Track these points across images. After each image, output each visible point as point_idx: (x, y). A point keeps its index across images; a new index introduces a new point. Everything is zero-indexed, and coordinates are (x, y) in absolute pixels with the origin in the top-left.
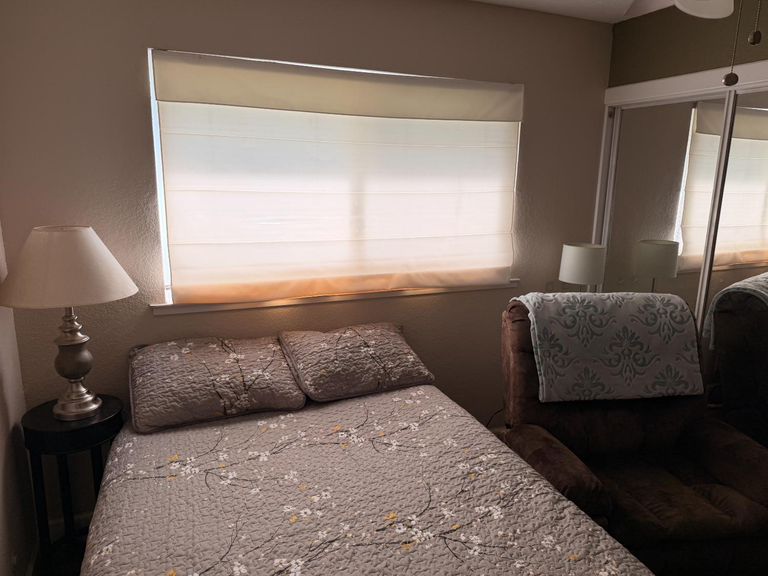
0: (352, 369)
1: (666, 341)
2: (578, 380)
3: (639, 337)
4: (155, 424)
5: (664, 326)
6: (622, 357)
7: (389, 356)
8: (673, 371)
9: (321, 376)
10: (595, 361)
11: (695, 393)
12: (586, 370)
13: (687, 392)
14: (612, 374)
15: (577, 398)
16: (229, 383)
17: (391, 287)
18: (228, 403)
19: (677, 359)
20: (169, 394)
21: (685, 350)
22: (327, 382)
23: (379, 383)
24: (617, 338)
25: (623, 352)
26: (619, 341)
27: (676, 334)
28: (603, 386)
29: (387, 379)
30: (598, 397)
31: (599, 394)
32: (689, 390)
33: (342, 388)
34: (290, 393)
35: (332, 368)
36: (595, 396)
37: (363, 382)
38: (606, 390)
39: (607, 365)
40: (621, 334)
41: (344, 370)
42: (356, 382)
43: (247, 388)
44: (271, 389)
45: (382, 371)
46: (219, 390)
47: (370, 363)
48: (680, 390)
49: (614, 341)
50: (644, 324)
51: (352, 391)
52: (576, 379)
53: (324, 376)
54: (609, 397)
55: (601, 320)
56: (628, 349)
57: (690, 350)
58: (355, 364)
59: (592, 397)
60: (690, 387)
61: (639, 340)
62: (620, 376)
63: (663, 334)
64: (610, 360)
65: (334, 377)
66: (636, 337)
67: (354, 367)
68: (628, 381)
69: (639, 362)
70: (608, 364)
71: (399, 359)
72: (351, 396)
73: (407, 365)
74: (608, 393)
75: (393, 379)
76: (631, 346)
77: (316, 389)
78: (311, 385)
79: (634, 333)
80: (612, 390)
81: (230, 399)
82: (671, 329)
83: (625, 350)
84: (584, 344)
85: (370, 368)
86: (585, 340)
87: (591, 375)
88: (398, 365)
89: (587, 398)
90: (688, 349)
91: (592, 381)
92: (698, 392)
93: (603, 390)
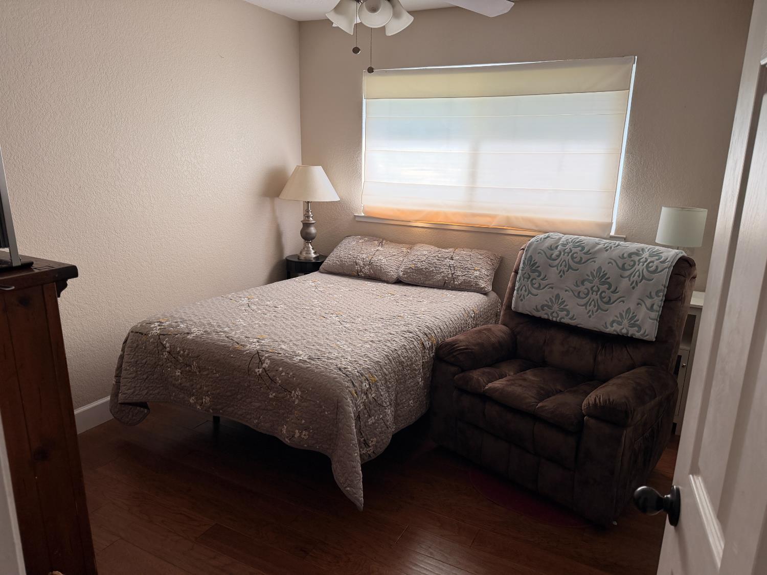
0: (431, 269)
1: (633, 285)
2: (548, 302)
3: (609, 278)
4: (327, 269)
5: (636, 272)
6: (591, 292)
7: (462, 268)
8: (631, 313)
9: (410, 268)
10: (566, 291)
11: (645, 338)
12: (558, 296)
13: (638, 335)
14: (579, 305)
15: (546, 317)
16: (364, 259)
17: (493, 224)
18: (359, 269)
19: (638, 304)
20: (338, 257)
21: (648, 297)
22: (412, 272)
23: (445, 282)
24: (590, 276)
25: (592, 288)
26: (591, 278)
27: (644, 281)
28: (568, 312)
29: (452, 282)
30: (563, 321)
31: (564, 318)
32: (640, 334)
33: (420, 279)
34: (390, 272)
35: (419, 265)
36: (561, 318)
37: (435, 279)
38: (570, 316)
39: (575, 296)
40: (595, 273)
41: (426, 269)
42: (431, 278)
43: (370, 264)
44: (381, 268)
45: (450, 276)
46: (357, 261)
47: (445, 269)
48: (633, 332)
49: (587, 277)
50: (619, 268)
51: (427, 282)
52: (546, 301)
53: (412, 268)
54: (572, 322)
55: (581, 258)
56: (597, 286)
57: (653, 298)
58: (435, 267)
59: (558, 320)
60: (642, 332)
61: (608, 280)
62: (584, 307)
63: (632, 279)
64: (580, 292)
65: (418, 270)
66: (607, 277)
67: (434, 268)
68: (591, 313)
69: (604, 300)
70: (577, 295)
71: (468, 272)
72: (425, 285)
73: (470, 277)
74: (571, 319)
75: (456, 283)
76: (600, 284)
77: (404, 274)
78: (402, 271)
79: (606, 274)
80: (575, 317)
81: (360, 267)
82: (641, 276)
83: (594, 286)
84: (560, 274)
85: (443, 272)
86: (562, 272)
87: (560, 301)
88: (464, 275)
89: (554, 319)
90: (651, 297)
91: (561, 306)
92: (647, 337)
93: (567, 315)
